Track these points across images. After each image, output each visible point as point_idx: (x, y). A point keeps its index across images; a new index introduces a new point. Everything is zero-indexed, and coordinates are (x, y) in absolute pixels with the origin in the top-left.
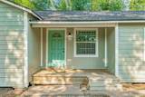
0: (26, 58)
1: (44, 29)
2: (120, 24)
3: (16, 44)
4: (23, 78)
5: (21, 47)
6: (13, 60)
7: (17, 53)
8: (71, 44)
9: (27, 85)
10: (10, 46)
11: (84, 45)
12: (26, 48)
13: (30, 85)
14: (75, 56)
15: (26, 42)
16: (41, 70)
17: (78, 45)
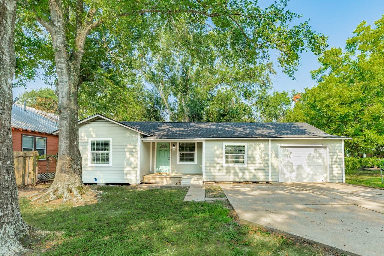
0: (139, 163)
1: (153, 143)
2: (205, 140)
3: (132, 153)
4: (137, 176)
5: (135, 154)
6: (130, 164)
7: (132, 159)
8: (174, 153)
9: (139, 182)
10: (128, 154)
11: (185, 155)
12: (139, 156)
13: (141, 183)
14: (178, 163)
15: (139, 153)
16: (150, 174)
17: (181, 155)
